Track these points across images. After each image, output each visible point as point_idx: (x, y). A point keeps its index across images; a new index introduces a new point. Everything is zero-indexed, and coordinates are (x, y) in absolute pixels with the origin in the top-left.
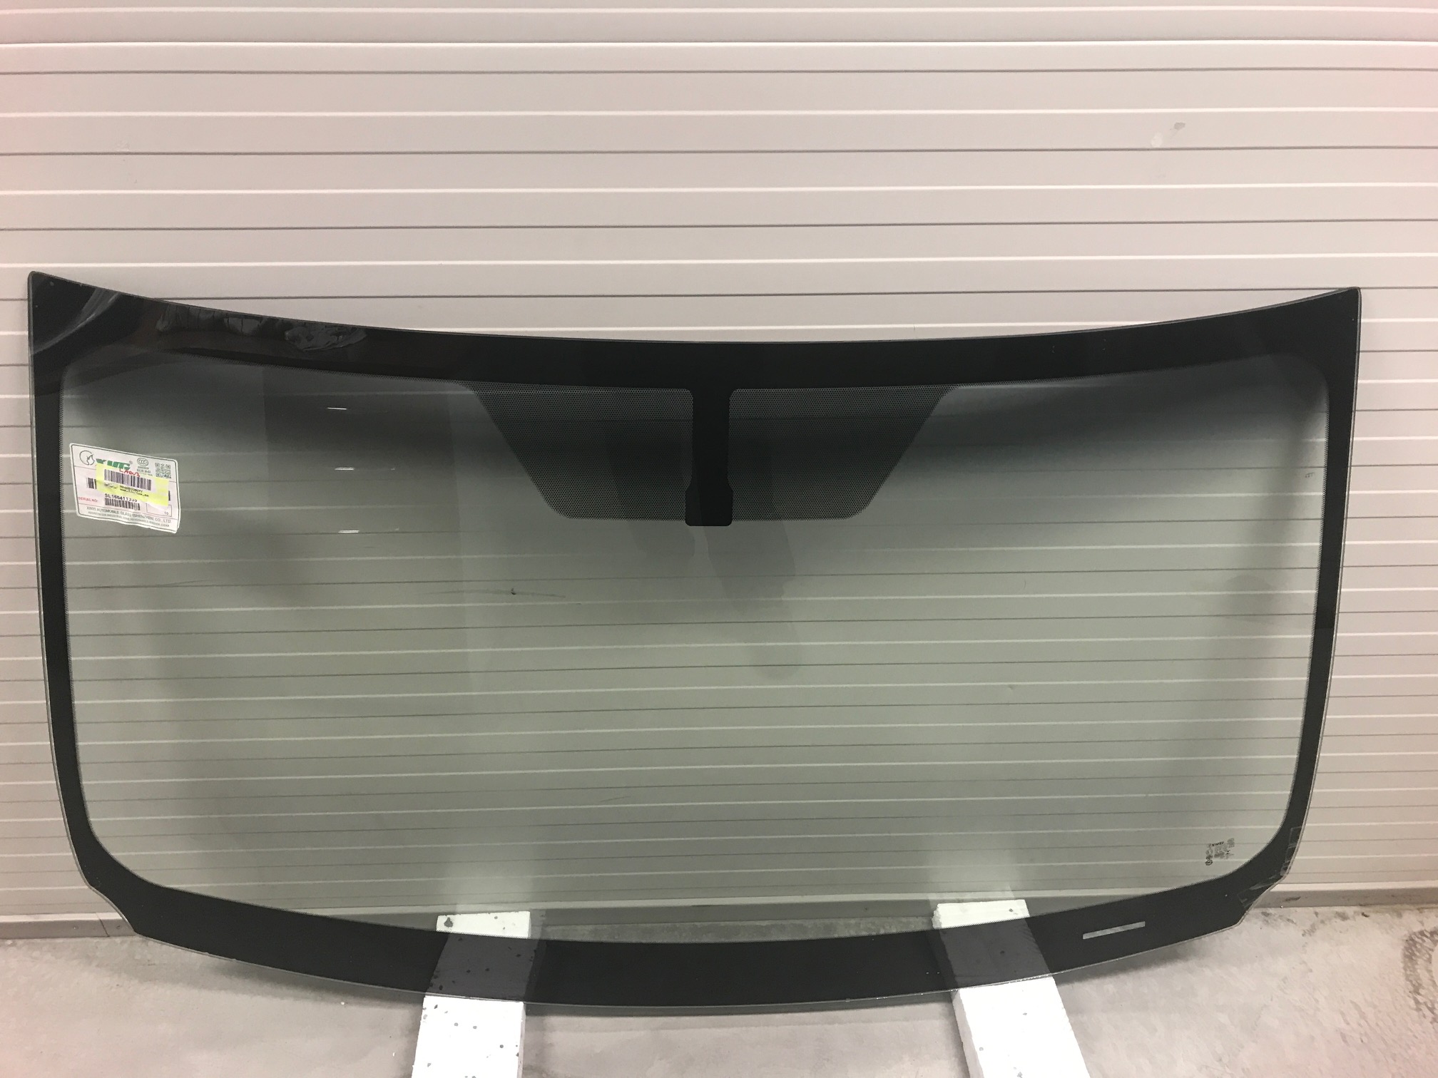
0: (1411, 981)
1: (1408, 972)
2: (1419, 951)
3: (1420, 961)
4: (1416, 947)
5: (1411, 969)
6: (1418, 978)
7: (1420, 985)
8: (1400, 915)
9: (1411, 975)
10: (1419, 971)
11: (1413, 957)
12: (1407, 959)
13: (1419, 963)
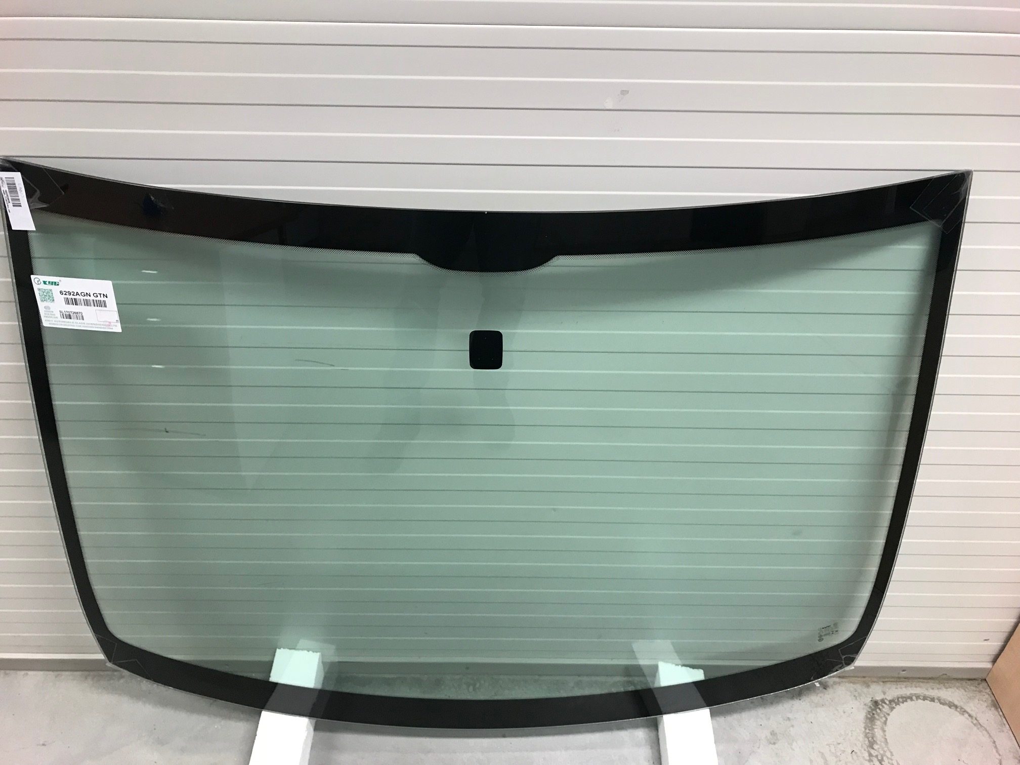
0: (868, 738)
2: (878, 715)
3: (878, 723)
5: (871, 728)
6: (874, 736)
7: (875, 741)
8: (868, 686)
10: (876, 730)
11: (873, 720)
12: (868, 721)
13: (876, 724)
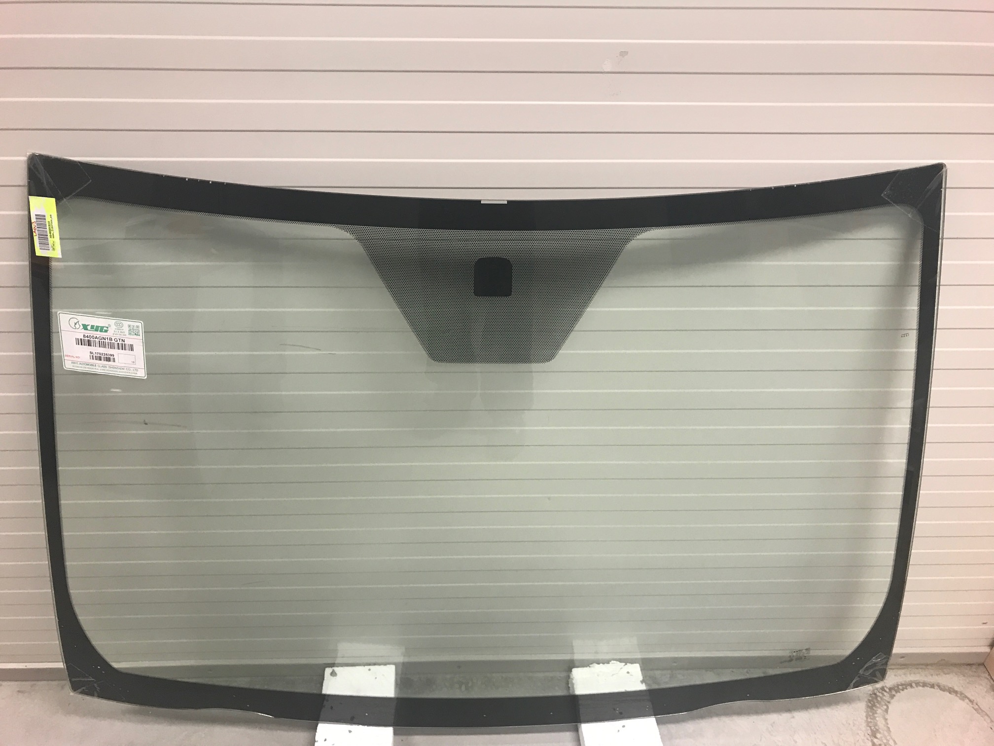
0: (870, 727)
1: (869, 720)
2: (879, 703)
4: (877, 700)
5: (872, 717)
6: (876, 725)
7: (877, 730)
9: (871, 722)
11: (874, 708)
12: (869, 710)
13: (878, 712)
